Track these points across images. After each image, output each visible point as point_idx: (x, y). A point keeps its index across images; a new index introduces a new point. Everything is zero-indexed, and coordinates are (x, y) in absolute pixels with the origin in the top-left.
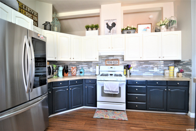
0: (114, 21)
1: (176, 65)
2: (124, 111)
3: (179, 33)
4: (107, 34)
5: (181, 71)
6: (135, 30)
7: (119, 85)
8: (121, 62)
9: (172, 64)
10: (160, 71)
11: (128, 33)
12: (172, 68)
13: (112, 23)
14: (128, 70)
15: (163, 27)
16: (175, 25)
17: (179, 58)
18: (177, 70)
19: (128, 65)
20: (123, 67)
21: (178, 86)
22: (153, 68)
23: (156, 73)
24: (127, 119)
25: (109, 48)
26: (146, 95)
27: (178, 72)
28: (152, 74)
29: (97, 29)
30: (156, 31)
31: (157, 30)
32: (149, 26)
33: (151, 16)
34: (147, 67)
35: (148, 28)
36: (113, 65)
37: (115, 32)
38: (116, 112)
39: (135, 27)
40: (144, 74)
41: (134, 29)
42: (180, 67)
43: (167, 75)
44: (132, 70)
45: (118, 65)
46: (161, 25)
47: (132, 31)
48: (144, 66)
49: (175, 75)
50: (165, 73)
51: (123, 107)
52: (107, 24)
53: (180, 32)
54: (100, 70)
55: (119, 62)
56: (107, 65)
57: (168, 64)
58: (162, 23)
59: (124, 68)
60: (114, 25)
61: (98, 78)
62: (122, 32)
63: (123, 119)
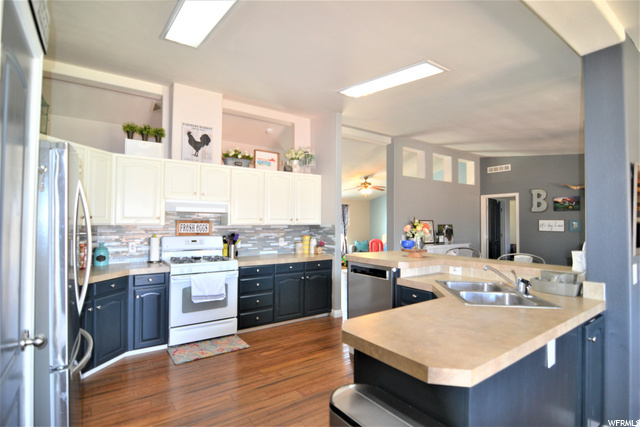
0: (207, 132)
1: (312, 233)
2: (233, 335)
3: (318, 178)
4: (188, 159)
5: (320, 244)
6: (250, 161)
7: (227, 279)
8: (215, 228)
9: (306, 231)
10: (289, 244)
11: (236, 164)
12: (307, 238)
13: (201, 134)
14: (233, 246)
15: (295, 162)
16: (313, 164)
17: (316, 221)
18: (314, 242)
19: (233, 235)
20: (221, 239)
21: (319, 269)
22: (277, 240)
23: (283, 249)
24: (248, 346)
25: (195, 193)
26: (274, 294)
27: (317, 246)
28: (276, 252)
29: (158, 140)
30: (285, 170)
31: (288, 169)
32: (275, 156)
33: (270, 130)
34: (267, 238)
35: (272, 160)
36: (198, 234)
37: (208, 158)
38: (219, 341)
39: (252, 156)
40: (261, 253)
41: (248, 158)
42: (319, 237)
43: (299, 252)
44: (239, 245)
45: (207, 234)
46: (292, 159)
47: (244, 162)
48: (262, 235)
49: (312, 252)
50: (297, 248)
51: (232, 326)
52: (189, 134)
53: (319, 176)
54: (164, 247)
55: (211, 228)
56: (181, 235)
57: (300, 231)
58: (294, 156)
59: (225, 242)
60: (206, 140)
61: (175, 269)
62: (223, 159)
63: (241, 347)
